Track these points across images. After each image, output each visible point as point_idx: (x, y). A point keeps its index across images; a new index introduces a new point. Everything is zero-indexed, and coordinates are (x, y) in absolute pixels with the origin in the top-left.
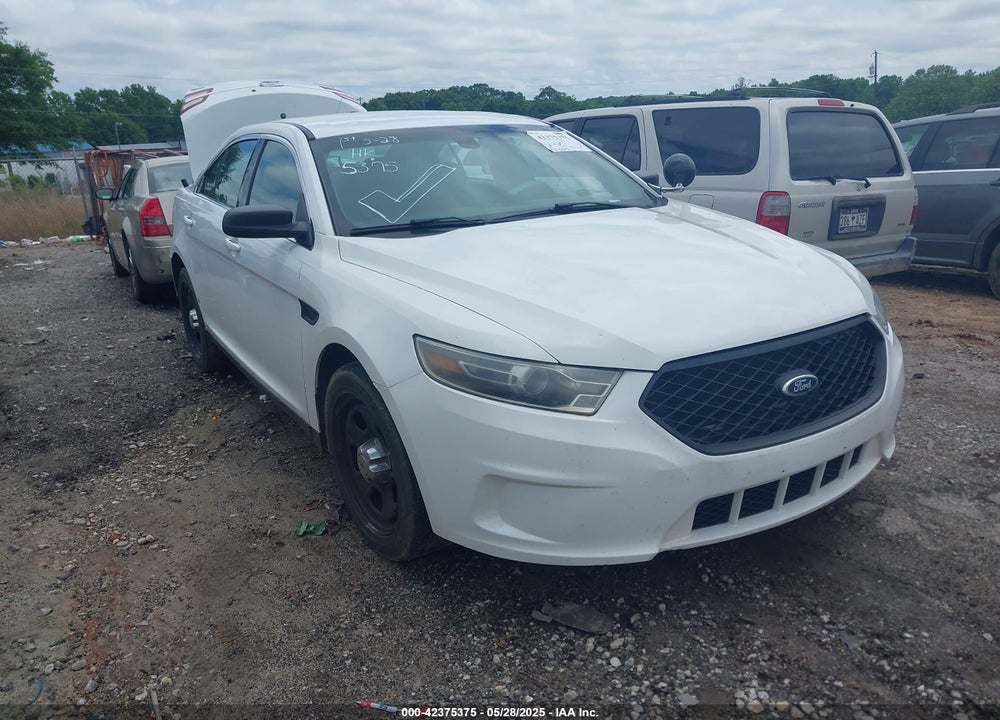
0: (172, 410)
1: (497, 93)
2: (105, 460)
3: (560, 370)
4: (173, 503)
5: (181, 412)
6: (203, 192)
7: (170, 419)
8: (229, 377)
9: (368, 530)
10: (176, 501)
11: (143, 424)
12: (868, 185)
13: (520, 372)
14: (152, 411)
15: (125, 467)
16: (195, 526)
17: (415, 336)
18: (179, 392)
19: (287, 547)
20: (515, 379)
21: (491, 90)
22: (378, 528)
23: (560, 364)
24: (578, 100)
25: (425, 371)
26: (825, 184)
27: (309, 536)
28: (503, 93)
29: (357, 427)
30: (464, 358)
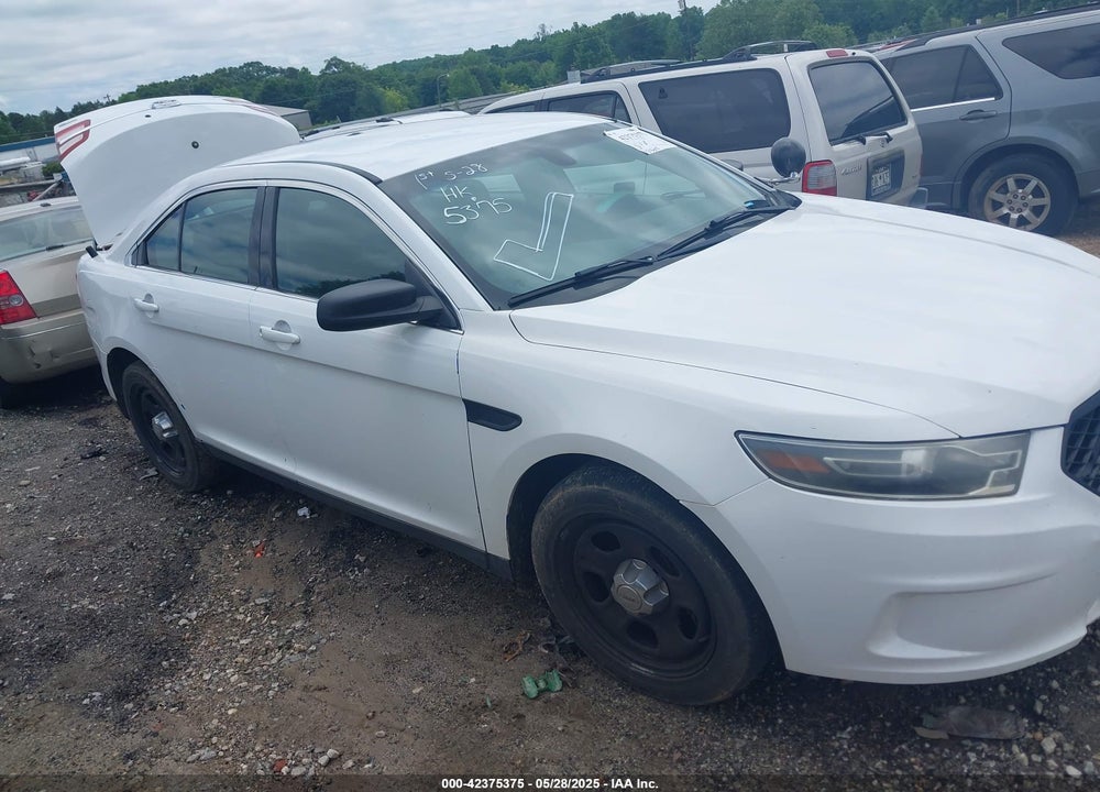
0: (192, 557)
1: (274, 71)
2: (164, 654)
3: (959, 445)
4: (320, 693)
5: (204, 555)
6: (146, 263)
7: (199, 568)
8: (229, 492)
9: (635, 673)
10: (320, 690)
11: (170, 584)
12: (889, 139)
13: (915, 458)
14: (165, 563)
15: (196, 654)
16: (379, 718)
17: (737, 433)
18: (182, 529)
19: (529, 718)
20: (911, 468)
21: (267, 68)
22: (654, 669)
23: (961, 438)
24: (371, 69)
25: (770, 476)
26: (856, 145)
27: (546, 695)
28: (282, 71)
29: (597, 550)
30: (831, 452)
